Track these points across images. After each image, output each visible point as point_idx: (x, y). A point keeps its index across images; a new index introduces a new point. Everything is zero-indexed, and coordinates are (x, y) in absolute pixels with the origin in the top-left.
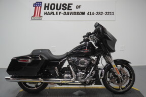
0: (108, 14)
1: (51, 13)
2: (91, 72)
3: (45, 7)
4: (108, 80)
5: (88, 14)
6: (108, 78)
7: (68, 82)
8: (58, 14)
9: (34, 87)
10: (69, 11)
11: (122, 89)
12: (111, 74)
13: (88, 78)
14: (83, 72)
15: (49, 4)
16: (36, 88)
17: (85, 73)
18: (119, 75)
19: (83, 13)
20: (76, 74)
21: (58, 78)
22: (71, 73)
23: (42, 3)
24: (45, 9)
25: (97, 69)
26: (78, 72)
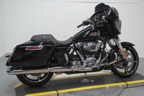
7: (79, 69)
9: (38, 80)
12: (119, 57)
16: (40, 81)
18: (127, 58)
20: (86, 60)
22: (80, 60)
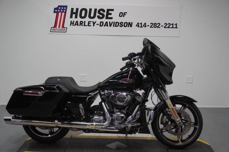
0: (168, 26)
1: (81, 23)
2: (134, 114)
3: (72, 13)
4: (161, 126)
5: (138, 25)
6: (162, 123)
7: (99, 128)
8: (92, 24)
10: (108, 21)
11: (182, 141)
12: (165, 117)
13: (129, 122)
14: (122, 113)
15: (77, 9)
16: (49, 136)
17: (125, 115)
18: (178, 119)
19: (130, 25)
20: (112, 116)
21: (84, 121)
22: (104, 115)
23: (66, 7)
24: (71, 17)
25: (143, 110)
26: (114, 113)
